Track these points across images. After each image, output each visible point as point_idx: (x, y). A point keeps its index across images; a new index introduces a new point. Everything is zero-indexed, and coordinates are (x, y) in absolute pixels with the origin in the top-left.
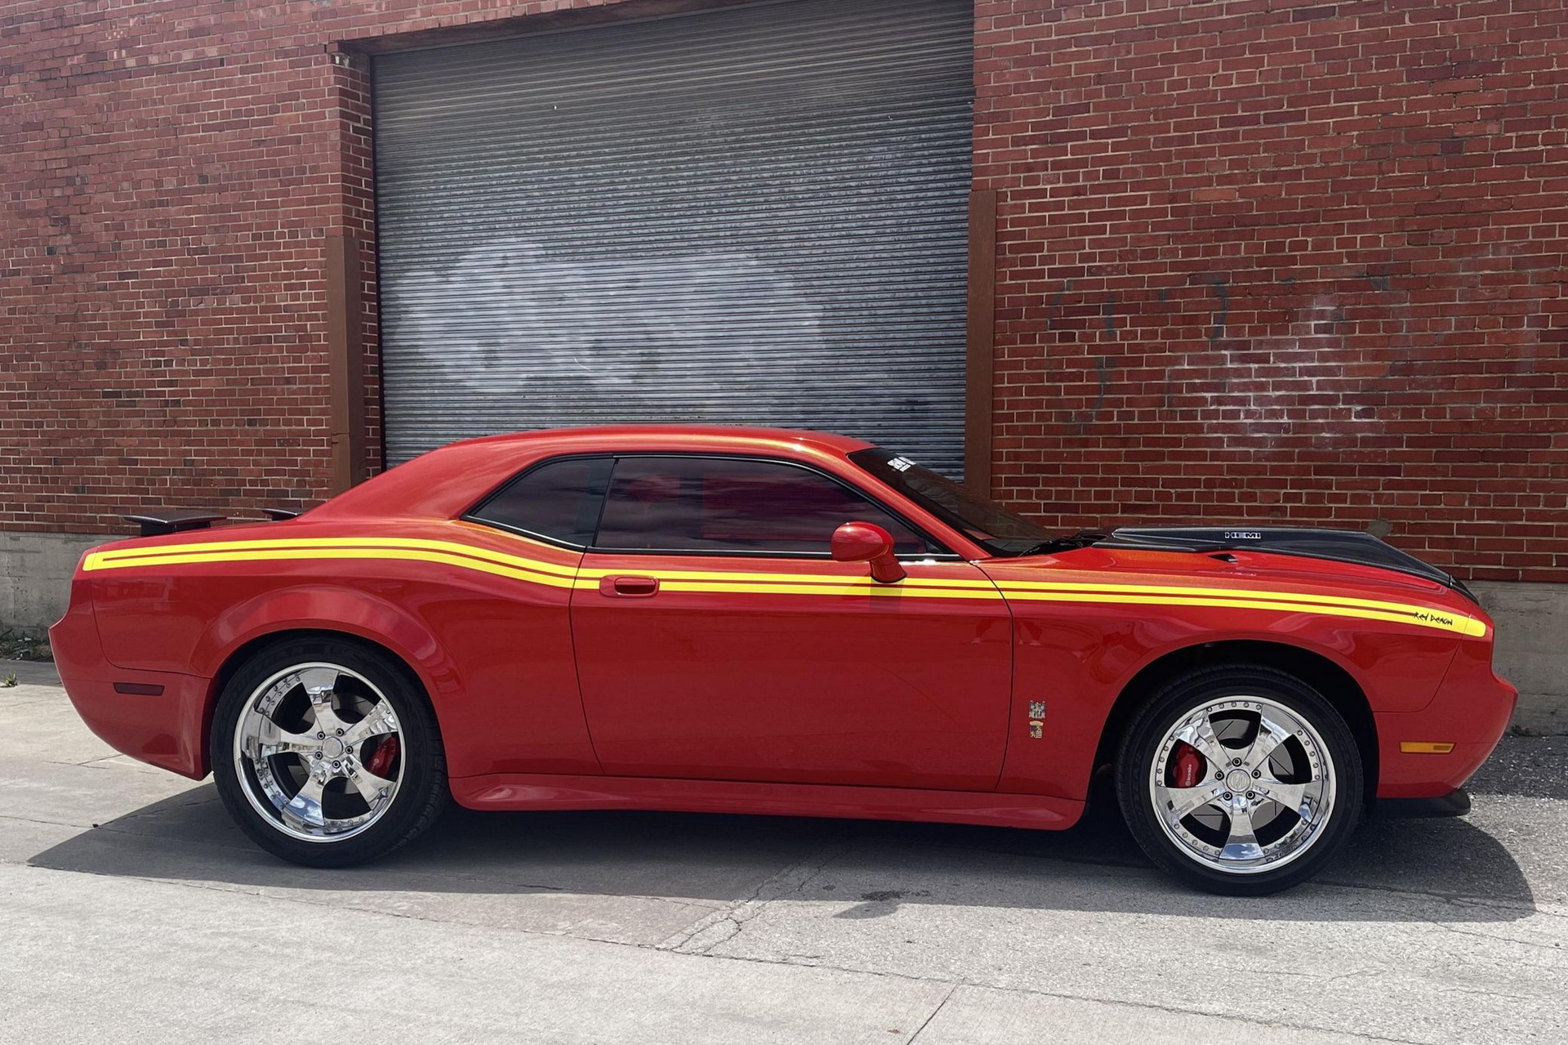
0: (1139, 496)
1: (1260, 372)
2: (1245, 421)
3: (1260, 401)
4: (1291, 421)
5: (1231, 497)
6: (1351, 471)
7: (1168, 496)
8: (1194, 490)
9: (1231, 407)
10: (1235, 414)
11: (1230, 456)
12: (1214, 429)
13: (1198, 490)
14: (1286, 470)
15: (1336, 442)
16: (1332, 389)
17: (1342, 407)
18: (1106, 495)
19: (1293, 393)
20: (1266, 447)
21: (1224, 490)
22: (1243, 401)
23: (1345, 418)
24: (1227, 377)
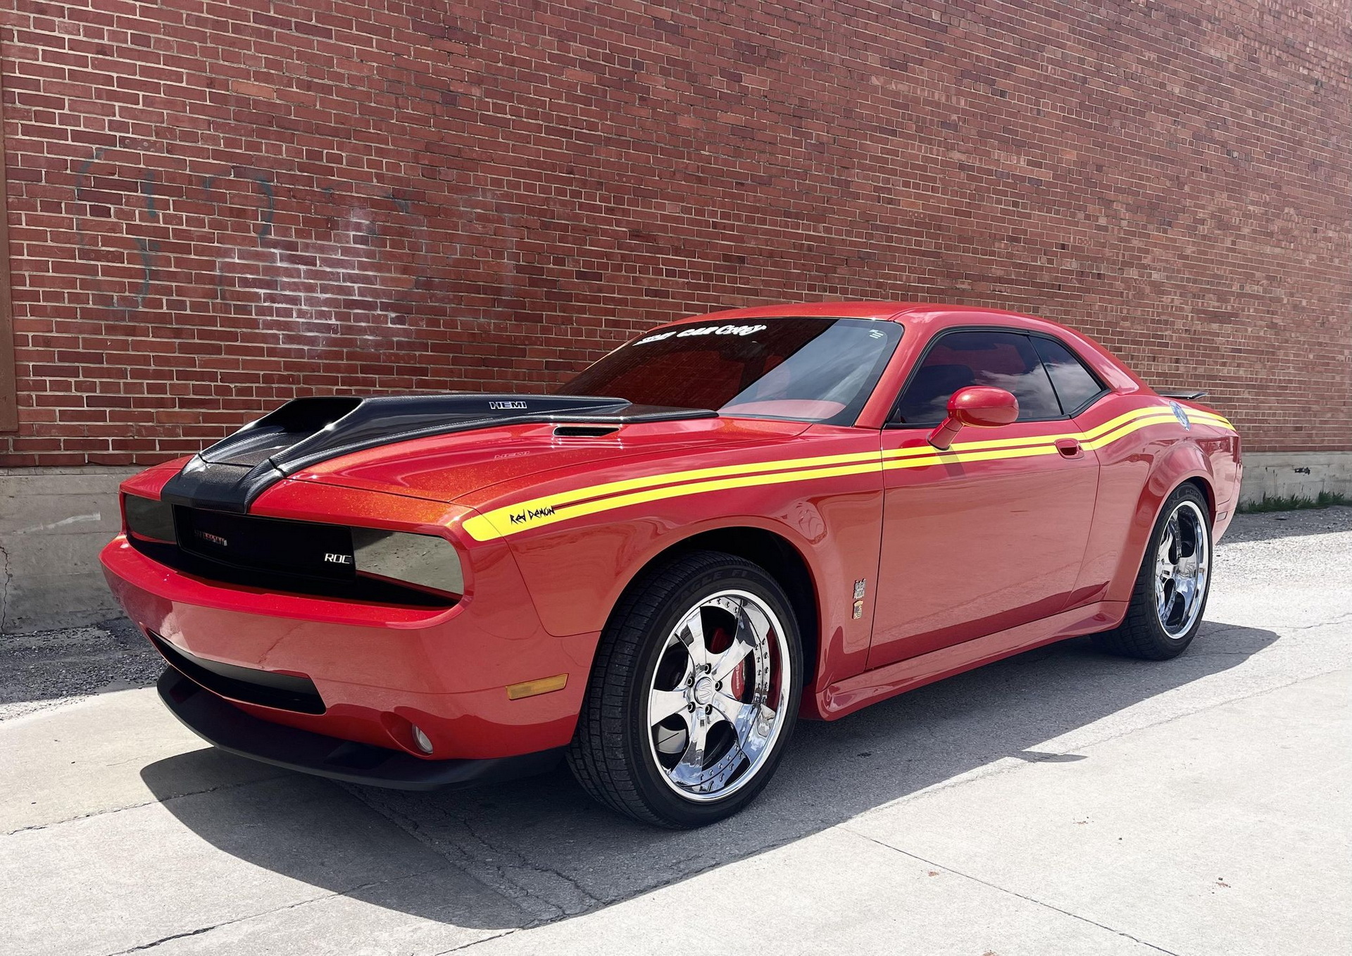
0: (196, 390)
1: (310, 274)
2: (298, 320)
3: (310, 301)
4: (338, 323)
5: (289, 392)
6: (389, 371)
7: (227, 391)
8: (254, 385)
9: (284, 306)
10: (288, 313)
11: (286, 353)
12: (268, 325)
13: (257, 385)
14: (337, 368)
15: (377, 345)
16: (371, 296)
17: (380, 313)
18: (162, 389)
19: (339, 297)
20: (318, 345)
21: (283, 386)
22: (295, 301)
23: (383, 323)
24: (278, 275)
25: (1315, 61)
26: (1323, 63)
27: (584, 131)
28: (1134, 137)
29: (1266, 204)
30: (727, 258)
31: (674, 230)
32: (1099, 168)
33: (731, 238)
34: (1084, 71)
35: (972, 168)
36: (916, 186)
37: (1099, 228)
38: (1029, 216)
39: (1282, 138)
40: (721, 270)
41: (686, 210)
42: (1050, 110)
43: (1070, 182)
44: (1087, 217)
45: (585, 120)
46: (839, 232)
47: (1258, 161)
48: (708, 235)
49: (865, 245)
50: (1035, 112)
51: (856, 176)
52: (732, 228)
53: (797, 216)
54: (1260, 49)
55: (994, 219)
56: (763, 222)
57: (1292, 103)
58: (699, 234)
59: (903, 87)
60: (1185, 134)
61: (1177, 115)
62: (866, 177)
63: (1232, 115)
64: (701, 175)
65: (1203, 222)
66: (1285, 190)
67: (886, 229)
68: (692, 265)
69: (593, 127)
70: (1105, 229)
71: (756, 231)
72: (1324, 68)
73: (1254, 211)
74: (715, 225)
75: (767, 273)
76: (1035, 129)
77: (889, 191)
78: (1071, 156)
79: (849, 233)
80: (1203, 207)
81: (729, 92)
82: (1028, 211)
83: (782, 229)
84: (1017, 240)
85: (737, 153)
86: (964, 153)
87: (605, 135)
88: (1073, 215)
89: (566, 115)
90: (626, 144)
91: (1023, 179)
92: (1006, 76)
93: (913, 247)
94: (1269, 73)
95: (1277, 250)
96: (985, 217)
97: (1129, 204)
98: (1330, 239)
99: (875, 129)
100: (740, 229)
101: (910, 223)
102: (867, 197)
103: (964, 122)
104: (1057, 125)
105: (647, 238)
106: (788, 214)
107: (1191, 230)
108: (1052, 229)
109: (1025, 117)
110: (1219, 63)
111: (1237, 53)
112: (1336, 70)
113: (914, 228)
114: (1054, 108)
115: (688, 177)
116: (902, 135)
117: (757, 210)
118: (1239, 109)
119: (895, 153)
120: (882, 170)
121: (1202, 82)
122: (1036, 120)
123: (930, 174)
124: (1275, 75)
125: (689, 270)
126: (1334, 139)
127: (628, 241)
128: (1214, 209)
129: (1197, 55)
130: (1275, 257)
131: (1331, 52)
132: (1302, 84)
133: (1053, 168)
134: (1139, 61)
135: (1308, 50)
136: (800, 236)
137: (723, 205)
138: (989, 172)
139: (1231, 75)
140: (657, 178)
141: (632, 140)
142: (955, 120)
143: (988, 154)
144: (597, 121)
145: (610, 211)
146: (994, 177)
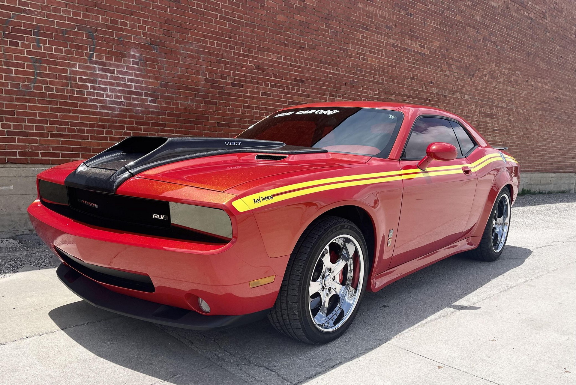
0: (58, 129)
1: (111, 78)
2: (106, 99)
3: (112, 90)
4: (125, 101)
5: (102, 132)
6: (148, 124)
7: (73, 131)
8: (86, 128)
9: (100, 92)
10: (101, 95)
11: (101, 114)
12: (92, 100)
13: (87, 128)
14: (124, 122)
15: (143, 112)
16: (140, 90)
17: (144, 97)
18: (42, 128)
19: (125, 89)
20: (116, 111)
21: (99, 129)
22: (105, 90)
23: (145, 102)
24: (97, 77)
25: (531, 10)
26: (534, 11)
27: (236, 19)
28: (461, 37)
29: (510, 69)
30: (296, 80)
31: (274, 66)
32: (447, 50)
33: (298, 72)
34: (443, 7)
35: (397, 47)
36: (375, 53)
37: (446, 75)
38: (419, 69)
39: (517, 42)
40: (294, 86)
41: (279, 58)
42: (429, 23)
43: (436, 55)
44: (442, 71)
45: (237, 14)
46: (343, 72)
47: (508, 51)
48: (288, 70)
49: (353, 78)
50: (423, 24)
51: (350, 47)
52: (299, 67)
53: (326, 63)
54: (511, 3)
55: (405, 69)
56: (312, 65)
57: (521, 27)
58: (285, 69)
59: (371, 9)
60: (480, 38)
61: (478, 29)
62: (355, 48)
63: (499, 31)
64: (286, 42)
65: (485, 75)
66: (517, 63)
67: (362, 71)
68: (281, 82)
69: (240, 17)
70: (448, 76)
71: (308, 69)
72: (534, 13)
73: (505, 72)
74: (291, 65)
75: (313, 88)
76: (423, 31)
77: (364, 55)
78: (437, 44)
79: (347, 72)
80: (486, 69)
81: (299, 6)
82: (419, 67)
83: (319, 69)
84: (413, 79)
85: (302, 34)
86: (395, 40)
87: (246, 21)
88: (436, 70)
89: (228, 11)
90: (255, 27)
91: (417, 53)
92: (413, 7)
93: (373, 80)
94: (514, 14)
95: (513, 89)
96: (401, 68)
97: (458, 66)
98: (532, 85)
99: (359, 27)
100: (302, 67)
101: (372, 69)
102: (355, 57)
103: (395, 27)
104: (432, 30)
105: (263, 70)
106: (322, 62)
107: (481, 78)
108: (427, 75)
109: (419, 26)
110: (495, 8)
111: (502, 4)
112: (539, 15)
113: (373, 71)
114: (431, 23)
115: (281, 43)
116: (370, 30)
117: (309, 60)
118: (502, 29)
119: (367, 38)
120: (361, 45)
121: (488, 16)
122: (424, 28)
123: (381, 48)
124: (516, 15)
125: (280, 85)
126: (536, 43)
127: (254, 70)
128: (490, 70)
129: (487, 4)
130: (511, 91)
131: (537, 7)
132: (525, 19)
133: (429, 49)
134: (465, 5)
135: (529, 5)
136: (327, 72)
137: (295, 57)
138: (404, 49)
139: (499, 14)
140: (267, 43)
141: (257, 24)
142: (391, 25)
143: (404, 41)
144: (242, 15)
145: (247, 56)
146: (406, 51)
